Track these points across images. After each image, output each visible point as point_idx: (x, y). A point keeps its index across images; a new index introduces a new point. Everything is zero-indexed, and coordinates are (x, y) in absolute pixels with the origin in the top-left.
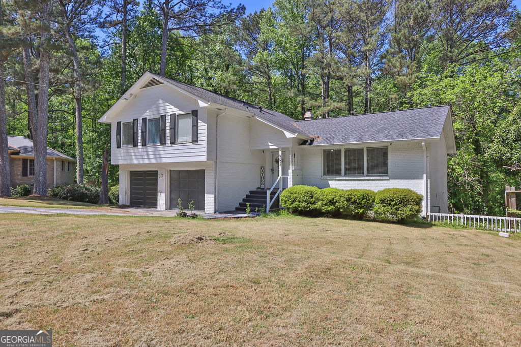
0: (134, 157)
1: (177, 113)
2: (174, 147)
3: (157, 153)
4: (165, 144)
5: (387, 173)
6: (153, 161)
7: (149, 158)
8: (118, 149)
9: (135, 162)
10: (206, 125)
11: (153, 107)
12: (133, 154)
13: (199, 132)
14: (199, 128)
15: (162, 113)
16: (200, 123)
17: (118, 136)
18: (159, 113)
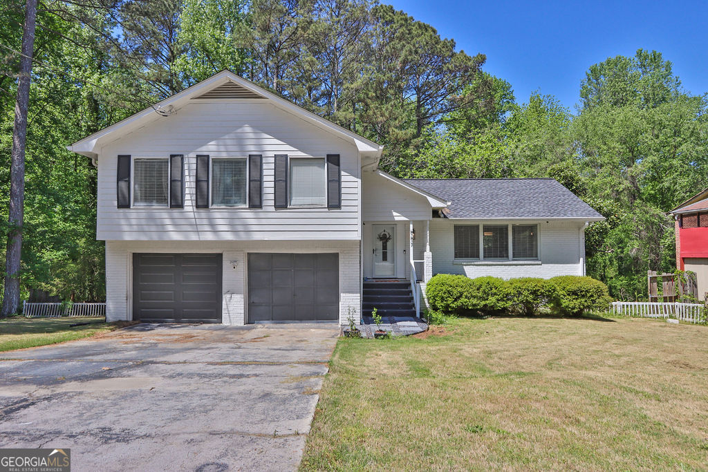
0: (170, 228)
1: (290, 154)
2: (282, 214)
3: (237, 222)
4: (260, 206)
5: (537, 257)
6: (229, 237)
7: (215, 231)
8: (121, 210)
9: (176, 236)
10: (360, 181)
11: (227, 137)
12: (167, 221)
13: (343, 191)
14: (343, 185)
15: (252, 149)
16: (345, 177)
17: (123, 185)
18: (243, 151)
